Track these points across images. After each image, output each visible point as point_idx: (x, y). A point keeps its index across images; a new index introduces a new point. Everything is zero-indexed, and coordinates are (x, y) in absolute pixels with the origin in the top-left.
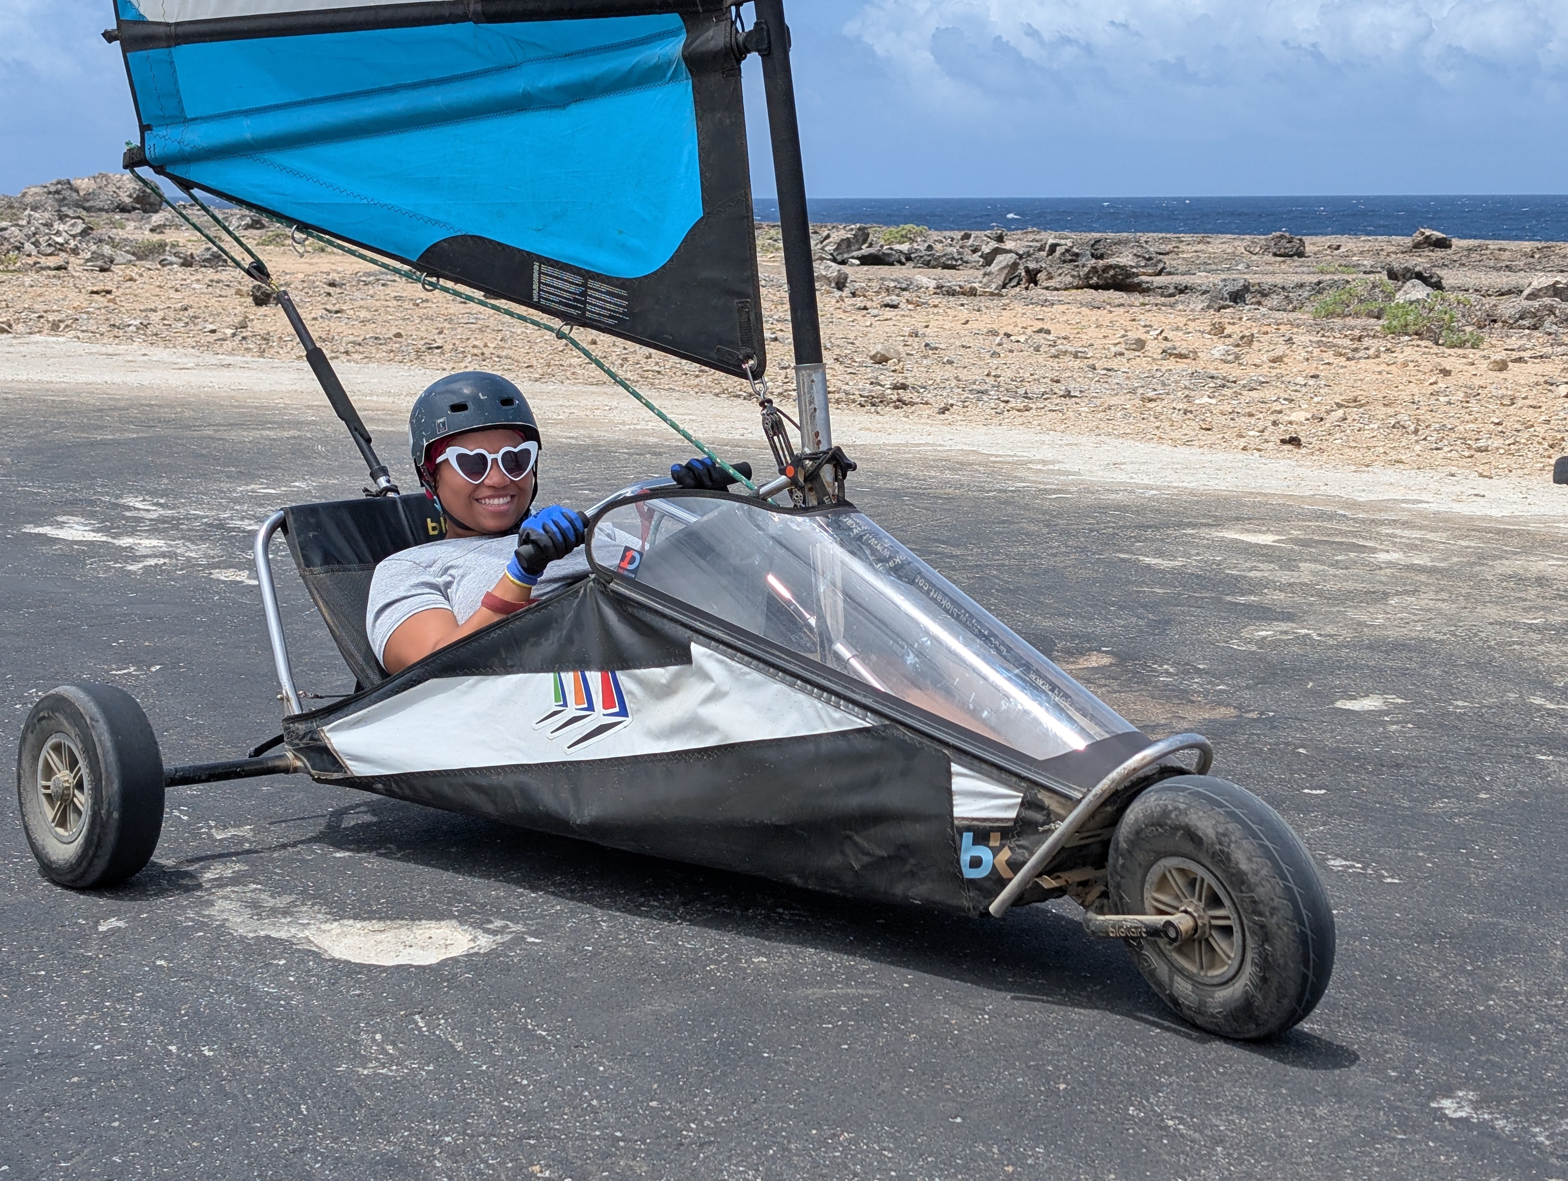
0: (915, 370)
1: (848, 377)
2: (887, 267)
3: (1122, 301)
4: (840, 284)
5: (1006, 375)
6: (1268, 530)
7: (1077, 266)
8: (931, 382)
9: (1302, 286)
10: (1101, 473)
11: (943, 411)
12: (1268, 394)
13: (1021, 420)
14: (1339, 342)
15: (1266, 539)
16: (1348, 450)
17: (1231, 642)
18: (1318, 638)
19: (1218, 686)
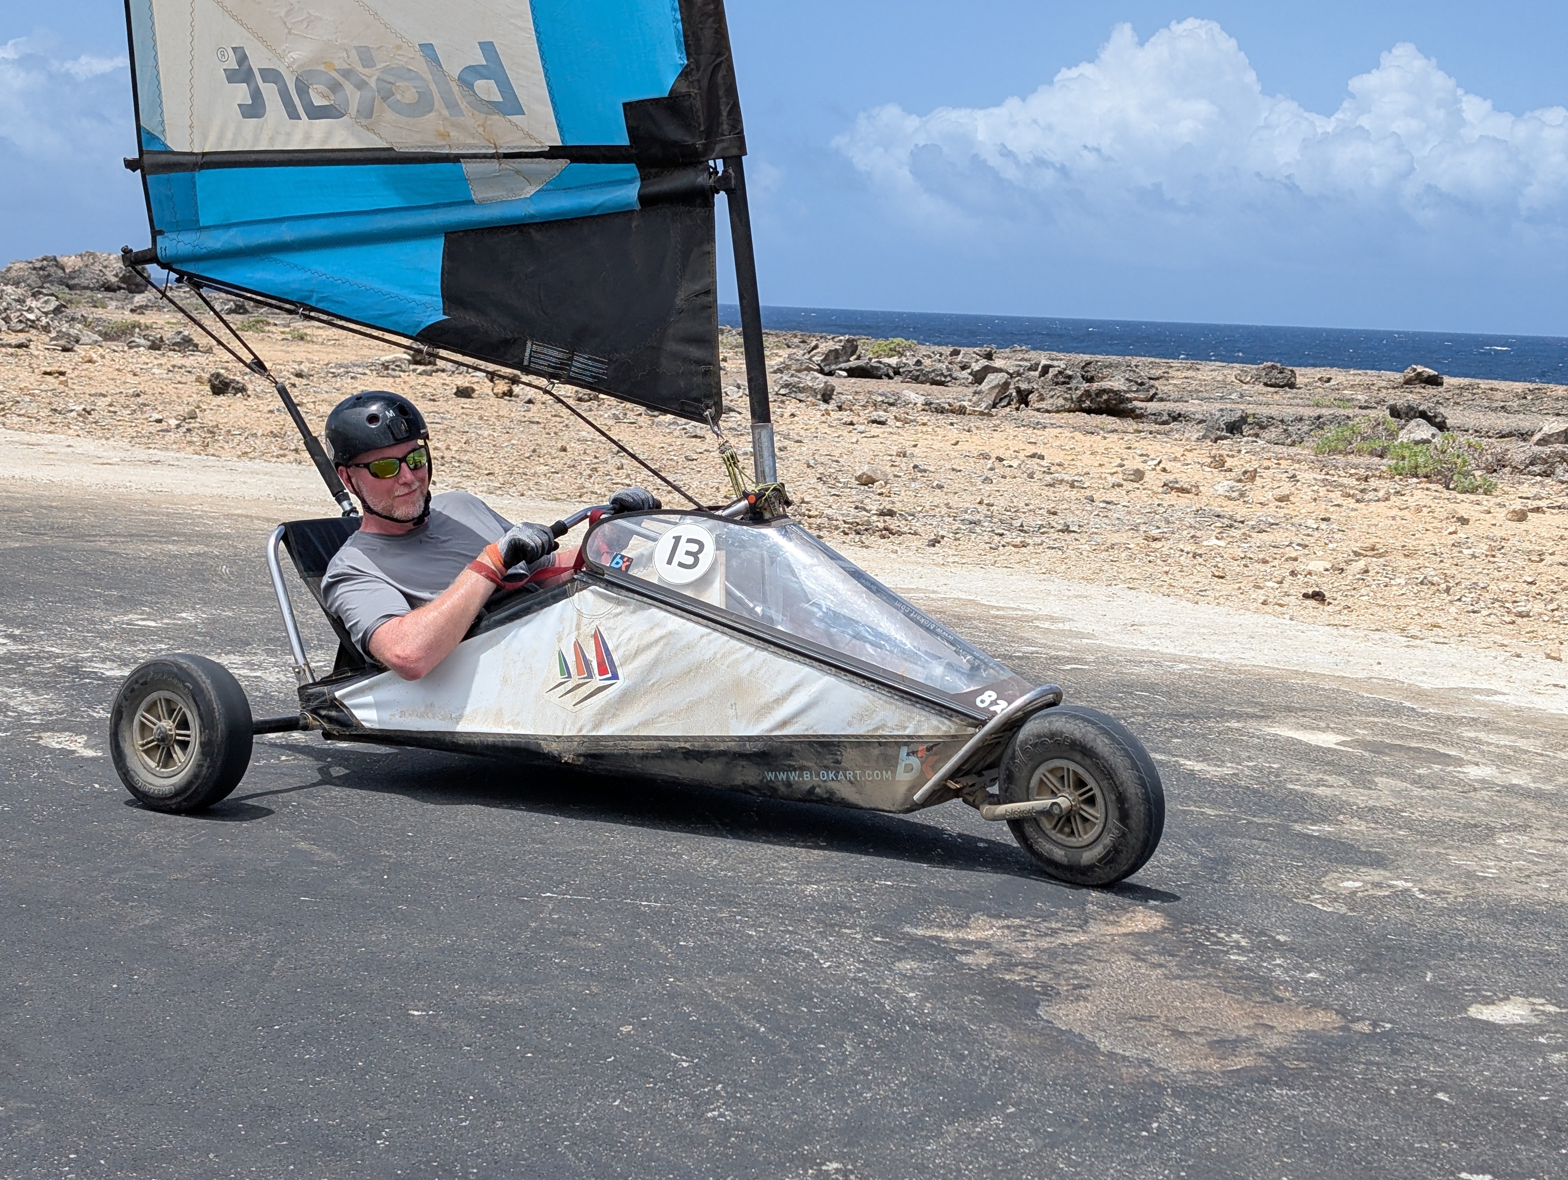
0: (903, 494)
1: (831, 499)
2: (874, 381)
3: (1114, 426)
4: (827, 397)
5: (1000, 503)
6: (1328, 727)
7: (1070, 389)
8: (919, 509)
9: (1301, 419)
10: (1118, 636)
11: (934, 543)
12: (1279, 536)
13: (1017, 557)
14: (1346, 481)
15: (1328, 740)
16: (1377, 609)
17: (1312, 897)
18: (1422, 896)
19: (1309, 972)
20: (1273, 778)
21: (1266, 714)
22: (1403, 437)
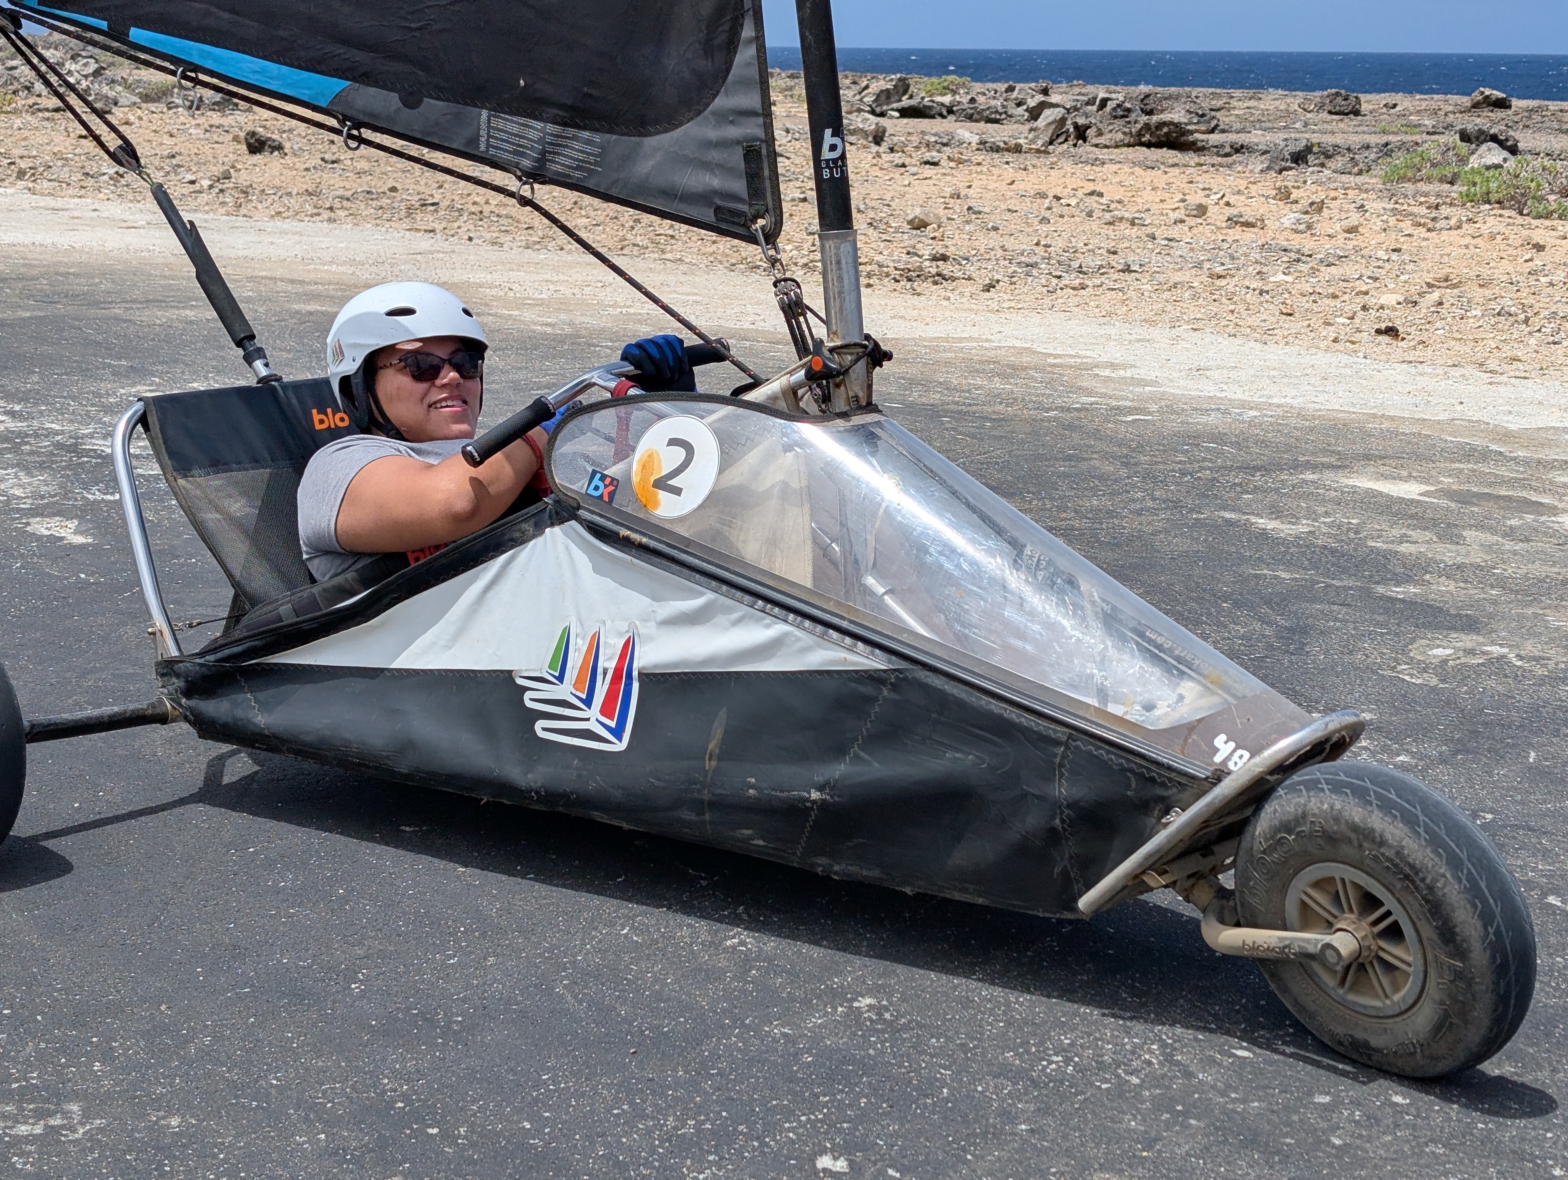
0: (957, 237)
1: (882, 245)
2: (927, 120)
3: (1175, 160)
4: (878, 139)
5: (1058, 244)
6: (1410, 476)
7: (1129, 122)
8: (974, 252)
9: (1368, 147)
11: (988, 288)
12: (1349, 269)
13: (1076, 300)
14: (1415, 210)
15: (1410, 490)
16: (1453, 343)
17: (1399, 668)
18: (1519, 663)
19: (1398, 755)
20: (1352, 535)
21: (1343, 464)
22: (1474, 162)
